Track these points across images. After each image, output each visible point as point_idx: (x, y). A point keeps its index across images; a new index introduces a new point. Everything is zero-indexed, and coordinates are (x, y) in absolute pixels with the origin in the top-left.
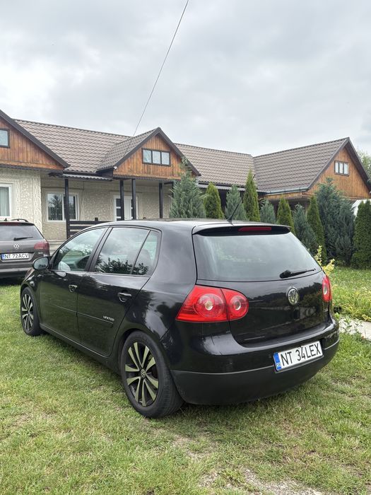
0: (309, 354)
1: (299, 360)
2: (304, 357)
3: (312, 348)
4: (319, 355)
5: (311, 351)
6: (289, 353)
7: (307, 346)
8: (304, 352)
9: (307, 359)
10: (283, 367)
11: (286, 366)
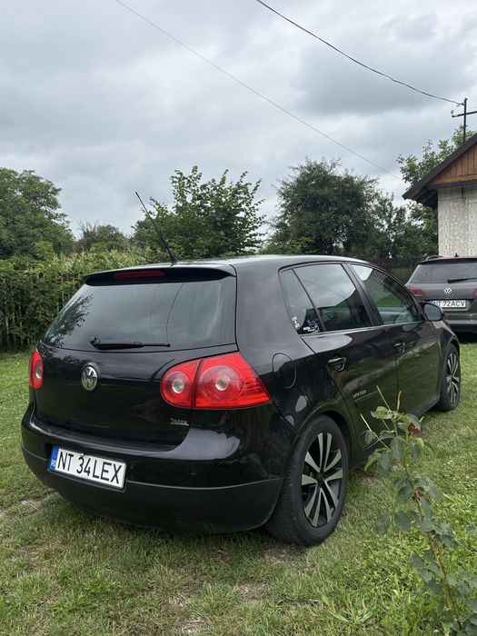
0: (98, 473)
1: (79, 472)
2: (88, 472)
3: (106, 467)
4: (114, 483)
5: (103, 471)
6: (71, 456)
7: (100, 461)
8: (91, 465)
9: (90, 477)
10: (56, 468)
11: (61, 469)
